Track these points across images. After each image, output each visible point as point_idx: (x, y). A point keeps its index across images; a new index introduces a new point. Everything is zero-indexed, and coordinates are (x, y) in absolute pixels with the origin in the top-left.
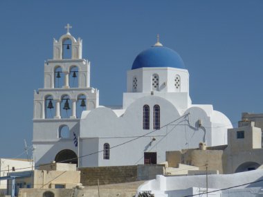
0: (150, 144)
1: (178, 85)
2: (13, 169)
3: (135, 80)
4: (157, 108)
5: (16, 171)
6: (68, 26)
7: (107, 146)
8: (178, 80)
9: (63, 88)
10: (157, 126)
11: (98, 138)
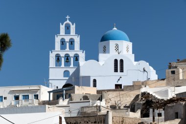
0: (119, 80)
1: (128, 51)
2: (57, 87)
3: (105, 47)
4: (122, 61)
5: (59, 88)
6: (68, 17)
7: (95, 81)
8: (128, 48)
9: (66, 50)
10: (122, 71)
11: (90, 76)
